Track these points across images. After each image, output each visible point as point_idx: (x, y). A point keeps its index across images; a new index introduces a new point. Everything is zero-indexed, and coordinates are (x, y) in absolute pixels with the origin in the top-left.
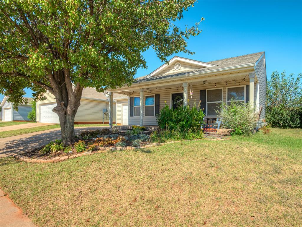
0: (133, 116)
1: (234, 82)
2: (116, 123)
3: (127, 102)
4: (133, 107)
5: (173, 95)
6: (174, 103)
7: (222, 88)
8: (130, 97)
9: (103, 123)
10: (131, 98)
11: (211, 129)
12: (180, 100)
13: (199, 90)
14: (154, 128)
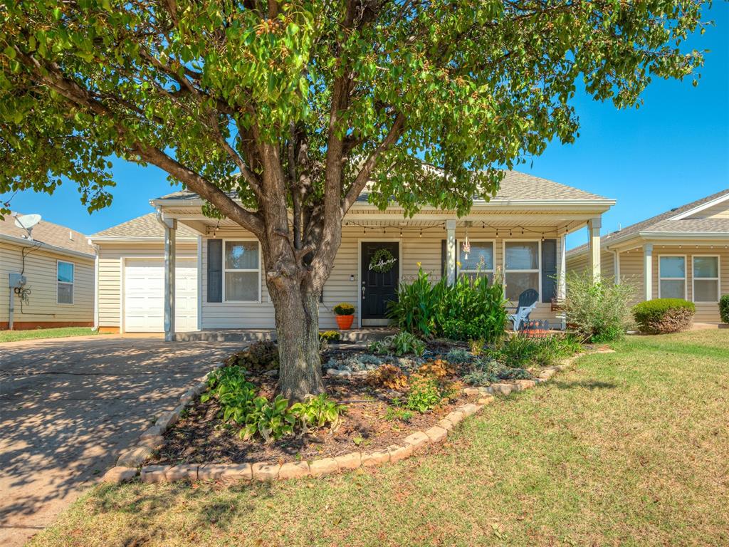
0: (221, 301)
1: (521, 230)
2: (96, 325)
3: (196, 254)
4: (220, 270)
5: (365, 246)
6: (371, 267)
7: (494, 241)
8: (206, 239)
9: (12, 326)
10: (210, 241)
11: (538, 331)
12: (388, 261)
13: (440, 241)
14: (358, 335)
